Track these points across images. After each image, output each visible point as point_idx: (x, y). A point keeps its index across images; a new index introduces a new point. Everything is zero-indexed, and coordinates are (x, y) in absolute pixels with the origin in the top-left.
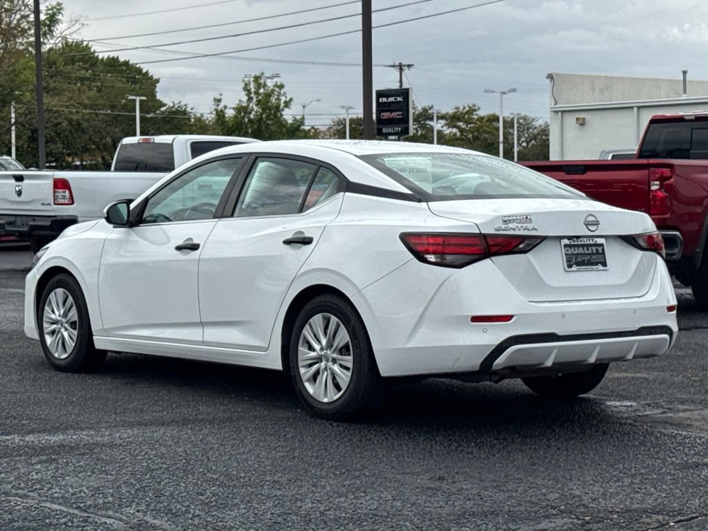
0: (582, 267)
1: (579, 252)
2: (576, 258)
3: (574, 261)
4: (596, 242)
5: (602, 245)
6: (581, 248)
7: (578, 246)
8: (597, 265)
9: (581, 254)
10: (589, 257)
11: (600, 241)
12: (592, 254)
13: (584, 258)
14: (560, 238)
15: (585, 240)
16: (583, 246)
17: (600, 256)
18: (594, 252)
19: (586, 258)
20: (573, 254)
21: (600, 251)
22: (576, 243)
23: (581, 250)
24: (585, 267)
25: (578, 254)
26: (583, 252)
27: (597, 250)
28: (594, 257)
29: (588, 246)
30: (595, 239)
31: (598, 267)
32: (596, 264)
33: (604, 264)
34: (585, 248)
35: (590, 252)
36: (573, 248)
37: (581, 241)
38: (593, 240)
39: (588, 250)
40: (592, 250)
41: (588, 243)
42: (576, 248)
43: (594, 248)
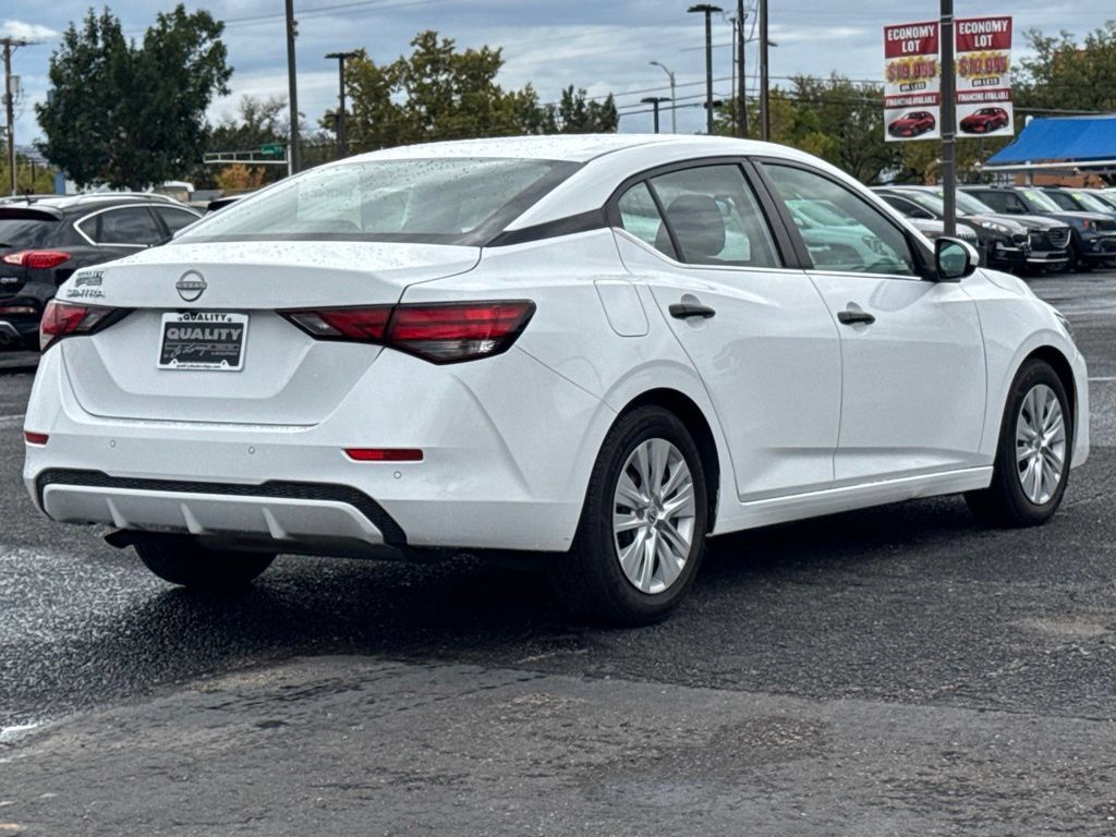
0: (189, 364)
1: (193, 337)
2: (183, 347)
3: (178, 353)
4: (230, 320)
5: (240, 326)
6: (198, 330)
7: (194, 326)
8: (219, 361)
9: (197, 340)
10: (209, 346)
11: (236, 318)
12: (219, 341)
13: (197, 348)
14: (161, 311)
15: (209, 316)
16: (203, 327)
17: (231, 346)
18: (224, 337)
19: (203, 349)
20: (180, 340)
21: (235, 338)
22: (191, 321)
23: (198, 334)
24: (195, 364)
25: (189, 340)
26: (200, 337)
27: (229, 335)
28: (219, 346)
29: (213, 327)
30: (229, 316)
31: (221, 365)
32: (218, 359)
33: (234, 361)
34: (207, 331)
35: (216, 337)
36: (183, 330)
37: (201, 318)
38: (223, 317)
39: (212, 333)
40: (220, 334)
41: (214, 321)
42: (189, 330)
43: (224, 332)
